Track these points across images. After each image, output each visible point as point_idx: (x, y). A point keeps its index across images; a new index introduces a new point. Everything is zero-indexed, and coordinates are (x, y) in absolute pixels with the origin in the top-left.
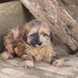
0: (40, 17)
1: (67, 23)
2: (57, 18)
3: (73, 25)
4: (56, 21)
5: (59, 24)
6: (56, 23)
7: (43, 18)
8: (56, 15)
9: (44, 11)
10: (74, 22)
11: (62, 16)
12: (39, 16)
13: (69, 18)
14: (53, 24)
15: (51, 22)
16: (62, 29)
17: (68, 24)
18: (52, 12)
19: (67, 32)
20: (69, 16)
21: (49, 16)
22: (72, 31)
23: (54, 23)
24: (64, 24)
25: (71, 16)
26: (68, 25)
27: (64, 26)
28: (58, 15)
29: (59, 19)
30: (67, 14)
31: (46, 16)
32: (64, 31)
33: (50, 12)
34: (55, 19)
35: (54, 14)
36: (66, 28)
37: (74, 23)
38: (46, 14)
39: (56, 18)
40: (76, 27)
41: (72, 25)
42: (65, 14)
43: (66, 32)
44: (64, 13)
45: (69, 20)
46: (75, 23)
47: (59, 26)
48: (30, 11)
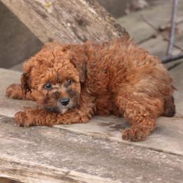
1: (75, 14)
2: (53, 4)
3: (90, 18)
4: (50, 10)
5: (58, 16)
6: (51, 14)
7: (20, 2)
10: (90, 12)
13: (80, 3)
14: (44, 16)
15: (39, 12)
16: (65, 27)
17: (78, 16)
19: (76, 34)
22: (87, 31)
23: (46, 13)
24: (68, 17)
26: (78, 19)
27: (68, 21)
29: (58, 7)
32: (70, 30)
34: (49, 6)
36: (74, 26)
37: (90, 15)
39: (50, 3)
40: (96, 22)
41: (87, 18)
43: (73, 33)
45: (79, 7)
46: (93, 14)
47: (56, 21)
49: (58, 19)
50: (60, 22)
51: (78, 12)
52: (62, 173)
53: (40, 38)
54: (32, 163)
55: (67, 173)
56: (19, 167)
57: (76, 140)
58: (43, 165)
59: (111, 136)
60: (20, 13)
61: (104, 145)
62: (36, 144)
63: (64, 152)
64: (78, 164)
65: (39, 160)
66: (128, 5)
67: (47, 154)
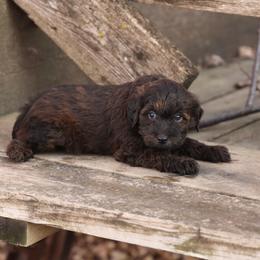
0: (60, 31)
1: (133, 47)
2: (107, 34)
3: (152, 50)
4: (103, 42)
5: (113, 48)
6: (104, 46)
7: (67, 33)
8: (105, 25)
9: (70, 16)
10: (152, 43)
11: (119, 28)
12: (55, 29)
13: (139, 32)
14: (96, 50)
15: (89, 44)
16: (122, 62)
17: (137, 48)
18: (92, 19)
19: (134, 71)
20: (140, 28)
21: (86, 29)
22: (148, 67)
23: (99, 46)
24: (125, 50)
25: (145, 28)
26: (138, 52)
27: (125, 55)
28: (109, 25)
29: (111, 37)
30: (134, 21)
31: (76, 30)
32: (127, 66)
33: (87, 17)
34: (102, 37)
35: (97, 23)
36: (132, 60)
37: (152, 46)
38: (74, 23)
39: (104, 33)
40: (159, 55)
41: (148, 51)
42: (128, 22)
43: (130, 70)
44: (124, 20)
45: (138, 37)
46: (155, 45)
47: (111, 56)
48: (30, 17)
49: (113, 53)
50: (115, 56)
51: (138, 43)
52: (112, 216)
53: (91, 77)
54: (77, 205)
55: (119, 216)
56: (61, 211)
57: (131, 184)
58: (90, 207)
59: (174, 180)
60: (67, 46)
61: (165, 189)
62: (82, 187)
63: (116, 195)
64: (133, 207)
65: (86, 202)
66: (200, 61)
67: (96, 197)
